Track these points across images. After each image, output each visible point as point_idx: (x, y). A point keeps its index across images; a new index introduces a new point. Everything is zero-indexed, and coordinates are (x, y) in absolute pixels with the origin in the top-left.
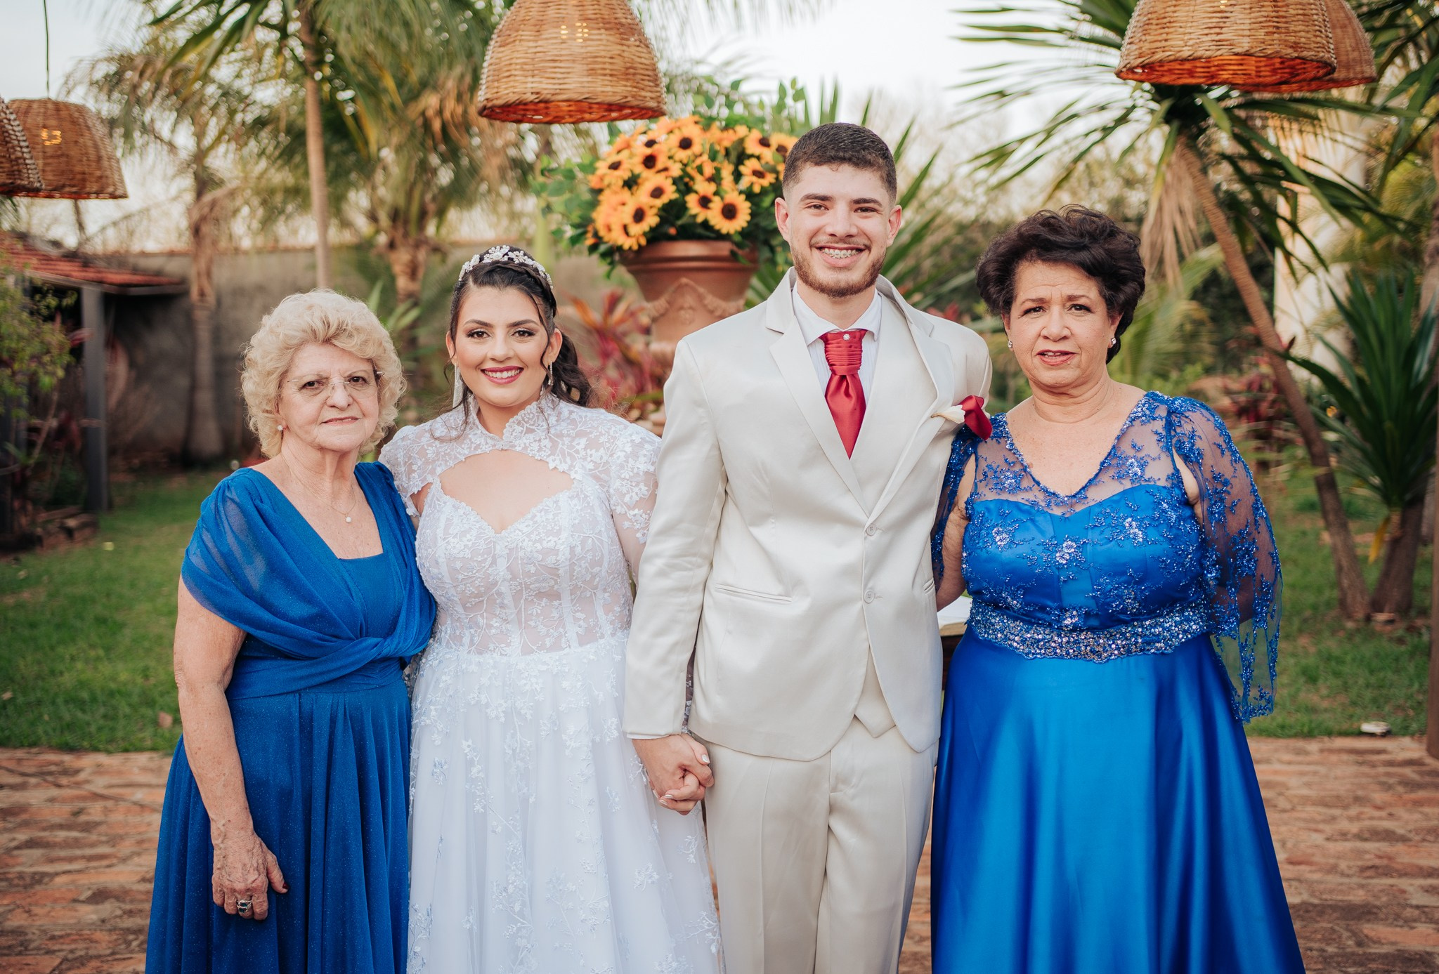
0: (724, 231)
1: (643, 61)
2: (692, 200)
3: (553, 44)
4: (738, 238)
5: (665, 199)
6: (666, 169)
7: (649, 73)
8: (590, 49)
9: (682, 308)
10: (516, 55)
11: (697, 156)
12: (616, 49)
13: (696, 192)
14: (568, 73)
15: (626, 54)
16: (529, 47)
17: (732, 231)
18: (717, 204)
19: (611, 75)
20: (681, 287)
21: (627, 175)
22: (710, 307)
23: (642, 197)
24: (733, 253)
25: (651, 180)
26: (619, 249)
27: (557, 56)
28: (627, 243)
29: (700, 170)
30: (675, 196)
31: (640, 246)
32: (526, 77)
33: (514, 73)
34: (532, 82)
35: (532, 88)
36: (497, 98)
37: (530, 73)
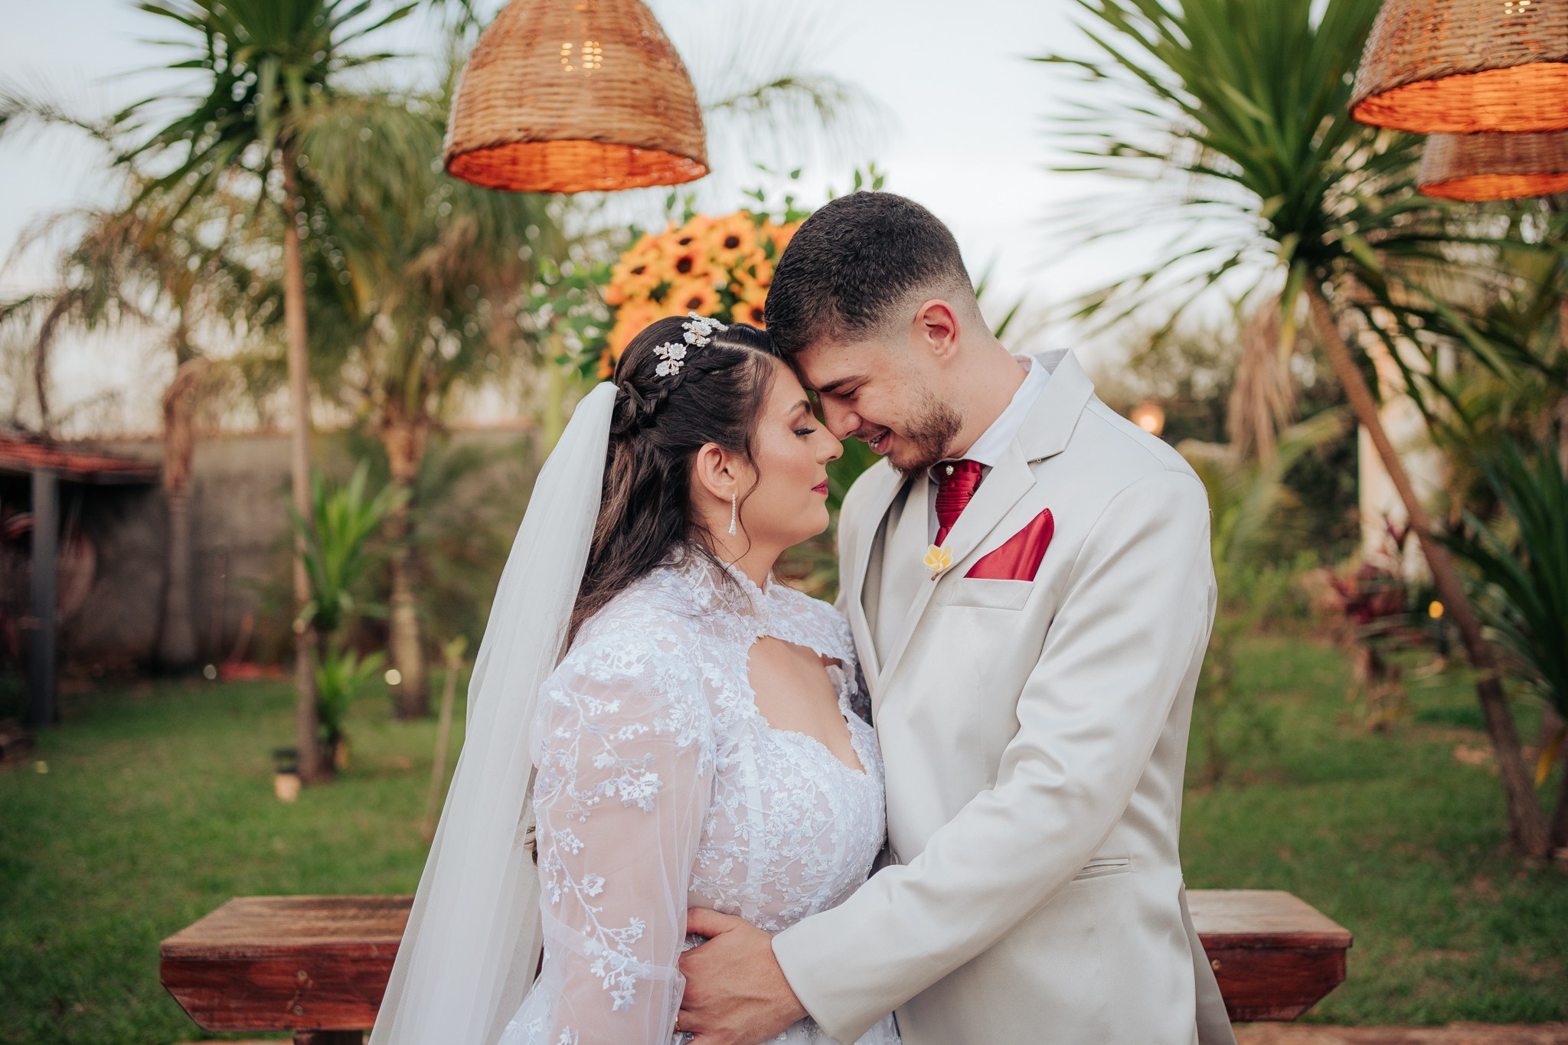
1: (678, 91)
2: (742, 312)
3: (550, 62)
6: (705, 275)
7: (690, 109)
10: (496, 78)
11: (744, 259)
12: (641, 70)
13: (746, 302)
14: (571, 102)
15: (654, 80)
16: (516, 67)
19: (633, 107)
21: (654, 283)
23: (675, 309)
25: (685, 288)
27: (554, 78)
29: (752, 272)
30: (720, 305)
32: (511, 107)
33: (494, 103)
34: (519, 115)
35: (519, 123)
36: (469, 140)
37: (516, 102)
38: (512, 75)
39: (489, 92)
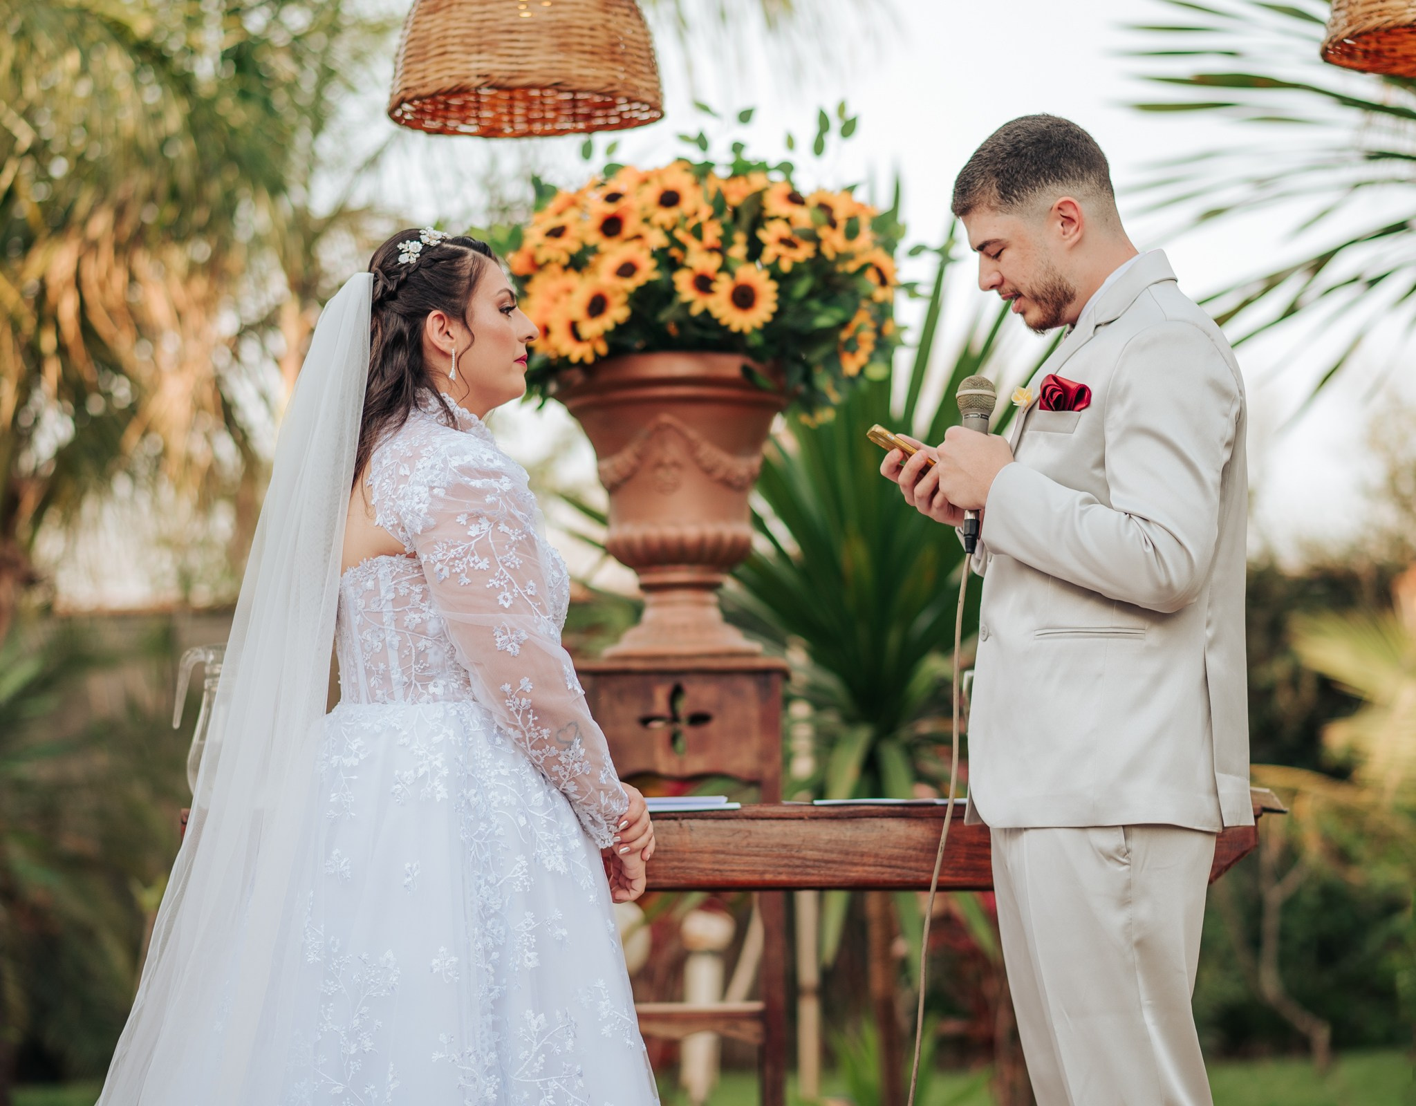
0: (735, 328)
1: (635, 36)
2: (683, 282)
3: (508, 8)
4: (757, 340)
5: (639, 279)
6: (639, 237)
7: (643, 54)
8: (561, 16)
9: (660, 465)
10: (452, 24)
11: (686, 218)
12: (598, 18)
13: (690, 268)
14: (531, 48)
15: (611, 25)
16: (474, 13)
17: (747, 329)
18: (724, 286)
19: (592, 53)
20: (661, 429)
21: (575, 247)
22: (707, 463)
23: (603, 277)
24: (746, 370)
25: (615, 253)
26: (564, 362)
27: (513, 24)
28: (576, 352)
29: (697, 232)
30: (656, 276)
31: (596, 355)
32: (469, 53)
33: (450, 48)
34: (479, 61)
35: (478, 69)
36: (424, 86)
37: (475, 49)
38: (469, 21)
39: (445, 37)
